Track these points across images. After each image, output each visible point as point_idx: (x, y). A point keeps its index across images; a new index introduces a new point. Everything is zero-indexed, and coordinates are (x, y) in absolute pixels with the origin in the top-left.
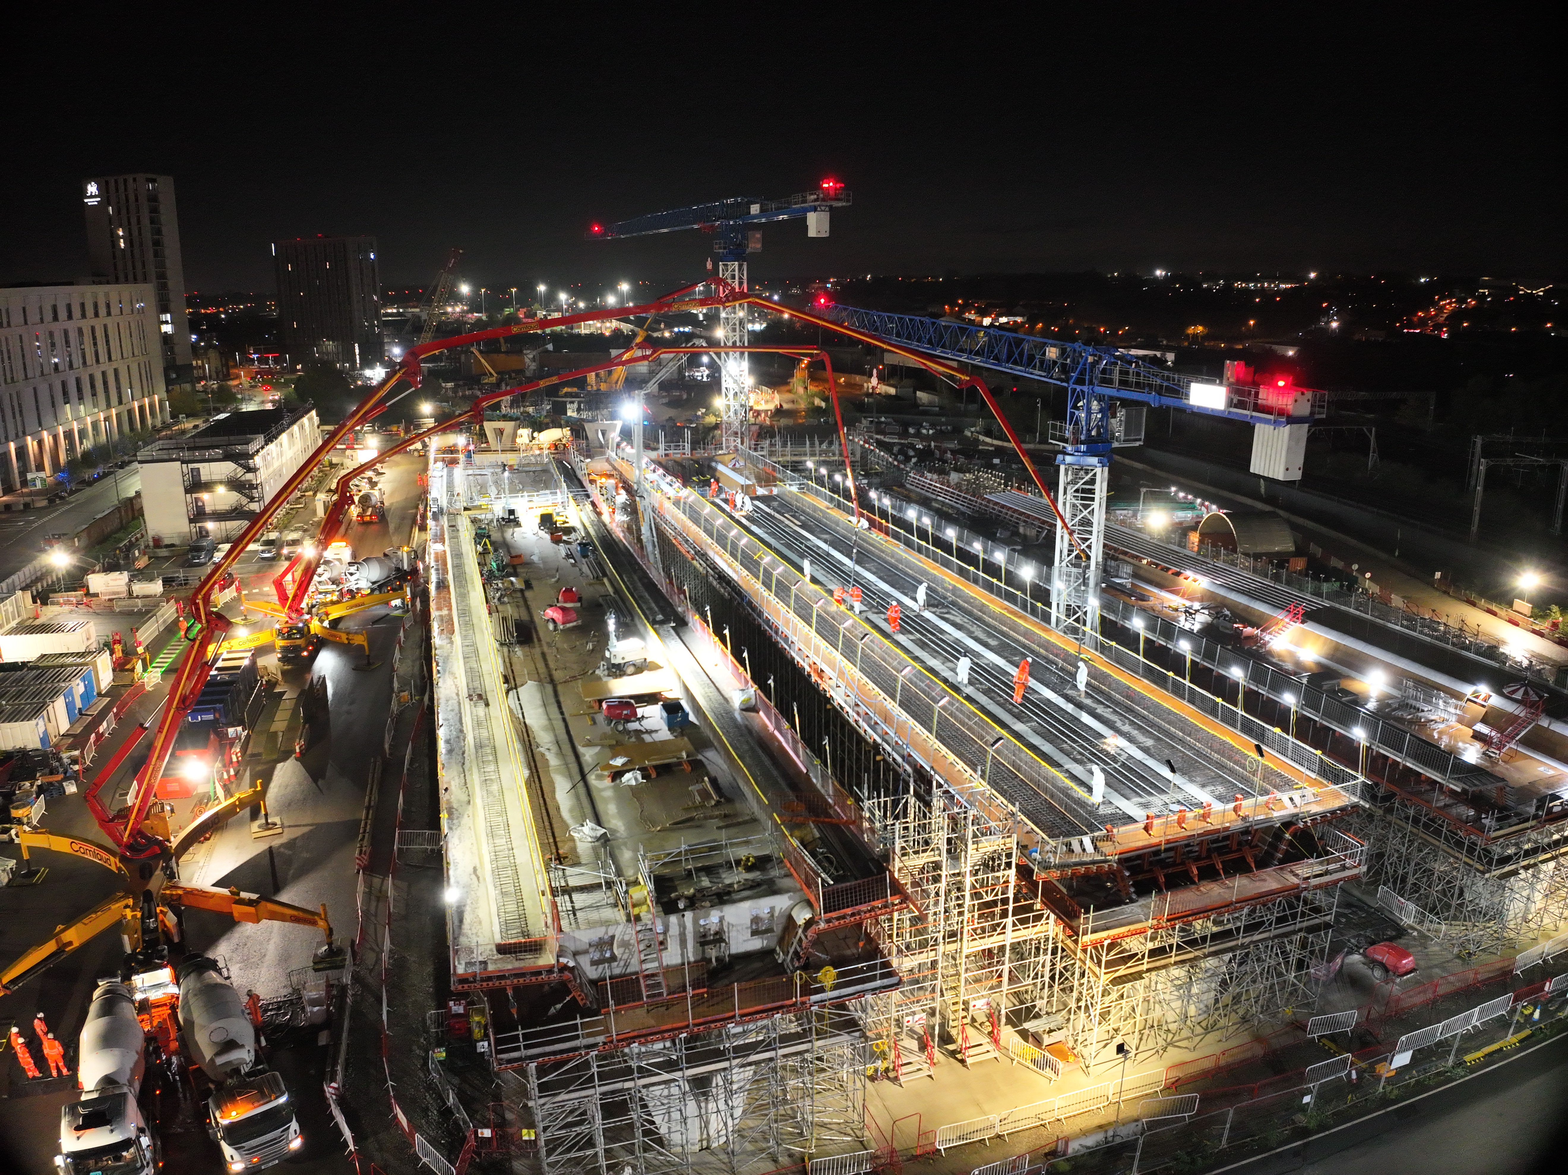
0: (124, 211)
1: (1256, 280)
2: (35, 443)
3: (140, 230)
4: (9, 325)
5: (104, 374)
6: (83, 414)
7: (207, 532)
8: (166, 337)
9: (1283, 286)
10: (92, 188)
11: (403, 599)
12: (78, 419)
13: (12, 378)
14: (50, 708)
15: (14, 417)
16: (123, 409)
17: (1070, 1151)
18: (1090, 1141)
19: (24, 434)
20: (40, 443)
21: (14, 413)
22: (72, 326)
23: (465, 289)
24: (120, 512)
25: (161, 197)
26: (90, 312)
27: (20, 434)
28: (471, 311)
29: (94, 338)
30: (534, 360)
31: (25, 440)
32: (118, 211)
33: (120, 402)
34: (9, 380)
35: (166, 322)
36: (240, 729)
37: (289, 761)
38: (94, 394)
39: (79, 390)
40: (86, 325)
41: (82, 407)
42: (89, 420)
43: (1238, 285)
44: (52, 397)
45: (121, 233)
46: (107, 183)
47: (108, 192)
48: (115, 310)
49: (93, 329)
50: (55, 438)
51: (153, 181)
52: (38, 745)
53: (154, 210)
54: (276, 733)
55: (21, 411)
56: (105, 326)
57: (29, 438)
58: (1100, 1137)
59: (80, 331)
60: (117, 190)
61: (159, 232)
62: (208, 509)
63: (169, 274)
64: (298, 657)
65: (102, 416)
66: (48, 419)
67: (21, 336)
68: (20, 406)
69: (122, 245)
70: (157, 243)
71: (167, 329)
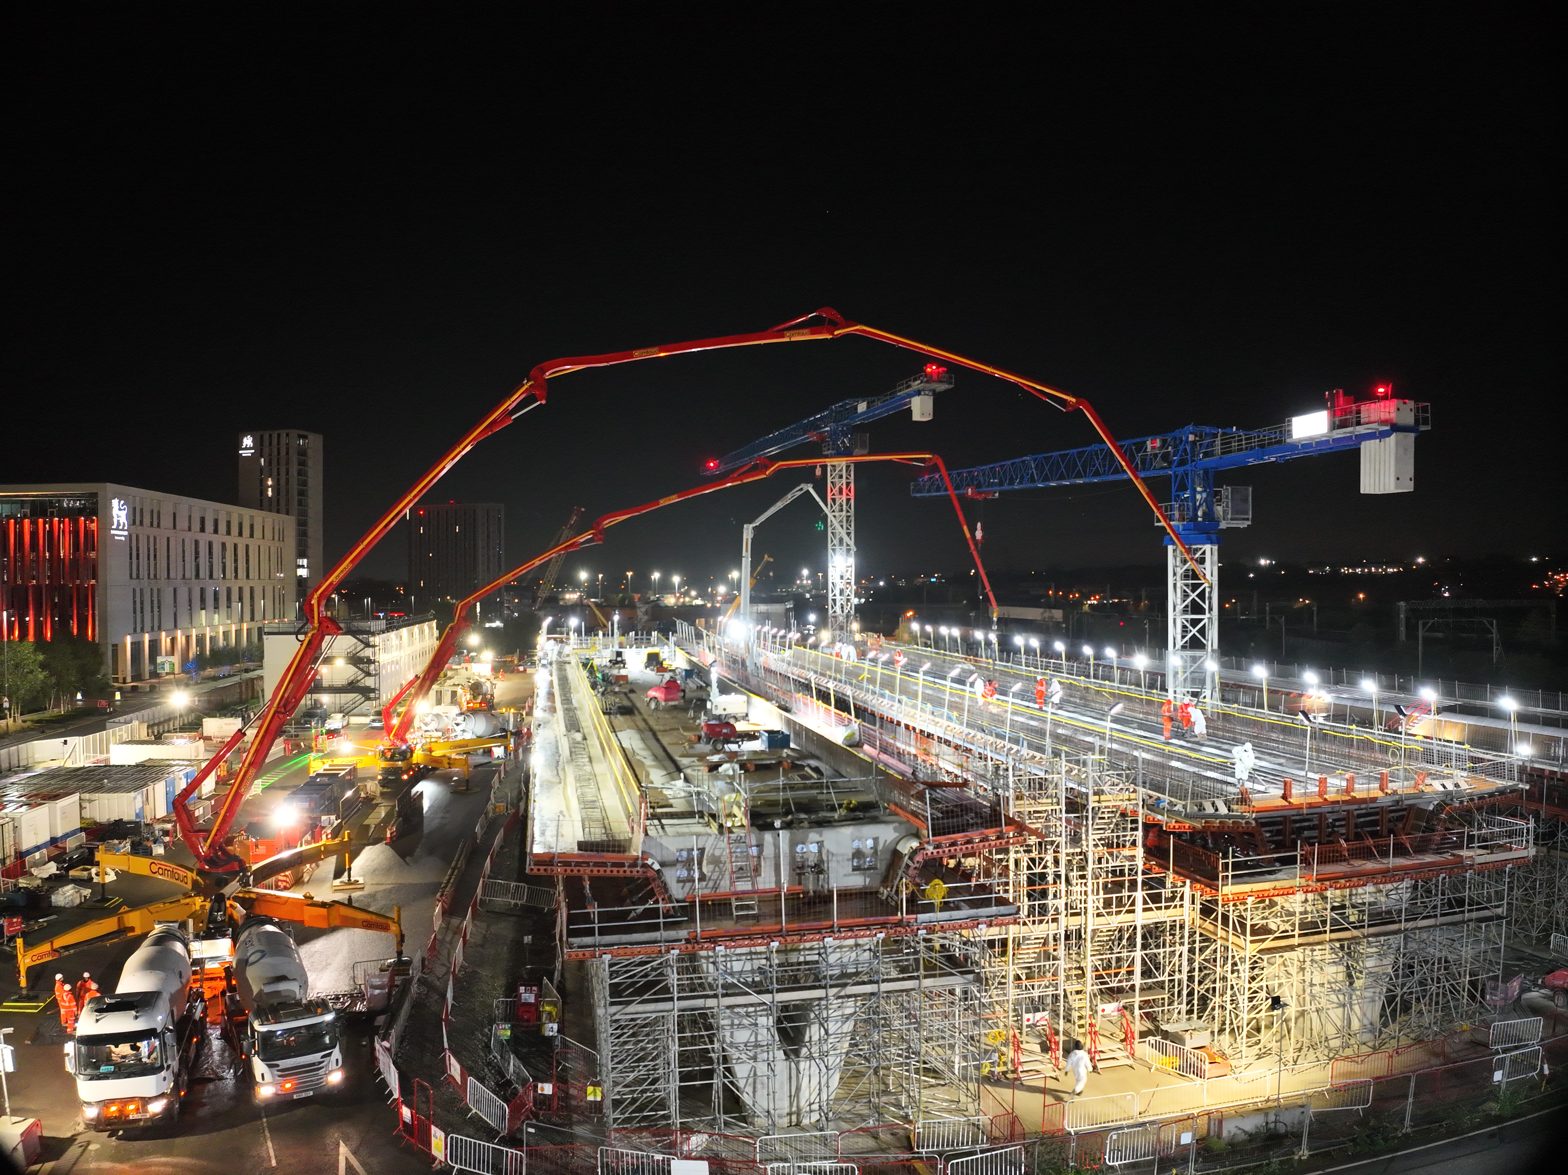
0: (275, 462)
1: (1363, 566)
2: (168, 640)
3: (287, 480)
4: (159, 526)
5: (241, 589)
6: (216, 622)
7: (322, 705)
8: (301, 581)
9: (1390, 570)
10: (248, 441)
11: (506, 748)
12: (211, 625)
13: (155, 575)
14: (150, 788)
15: (152, 611)
16: (255, 625)
17: (1225, 1134)
18: (1249, 1125)
19: (160, 628)
20: (173, 641)
21: (152, 607)
22: (217, 540)
23: (583, 576)
24: (241, 687)
25: (310, 452)
26: (235, 530)
27: (156, 628)
28: (589, 596)
29: (236, 555)
30: (646, 613)
31: (160, 635)
32: (269, 463)
33: (252, 619)
34: (152, 576)
35: (303, 566)
36: (333, 817)
37: (378, 846)
38: (229, 607)
39: (216, 599)
40: (230, 541)
41: (216, 616)
42: (221, 630)
43: (1344, 570)
44: (190, 600)
45: (270, 483)
46: (262, 436)
47: (262, 444)
48: (258, 533)
49: (236, 546)
50: (188, 638)
51: (305, 437)
52: (133, 818)
53: (302, 463)
54: (368, 826)
55: (159, 607)
56: (247, 546)
57: (163, 634)
58: (1259, 1120)
59: (224, 545)
60: (270, 444)
61: (304, 483)
62: (325, 684)
63: (310, 522)
64: (398, 779)
65: (234, 628)
66: (183, 620)
67: (168, 539)
68: (159, 602)
69: (270, 493)
70: (302, 493)
71: (303, 572)
